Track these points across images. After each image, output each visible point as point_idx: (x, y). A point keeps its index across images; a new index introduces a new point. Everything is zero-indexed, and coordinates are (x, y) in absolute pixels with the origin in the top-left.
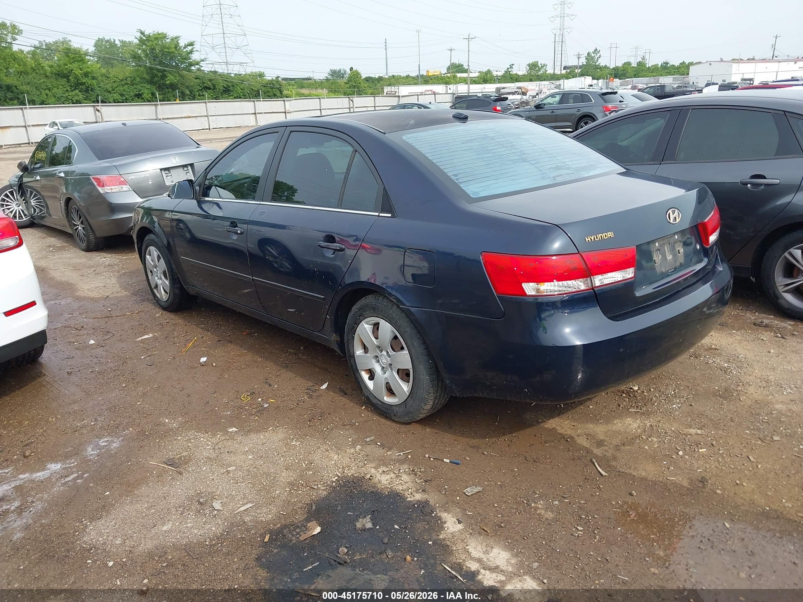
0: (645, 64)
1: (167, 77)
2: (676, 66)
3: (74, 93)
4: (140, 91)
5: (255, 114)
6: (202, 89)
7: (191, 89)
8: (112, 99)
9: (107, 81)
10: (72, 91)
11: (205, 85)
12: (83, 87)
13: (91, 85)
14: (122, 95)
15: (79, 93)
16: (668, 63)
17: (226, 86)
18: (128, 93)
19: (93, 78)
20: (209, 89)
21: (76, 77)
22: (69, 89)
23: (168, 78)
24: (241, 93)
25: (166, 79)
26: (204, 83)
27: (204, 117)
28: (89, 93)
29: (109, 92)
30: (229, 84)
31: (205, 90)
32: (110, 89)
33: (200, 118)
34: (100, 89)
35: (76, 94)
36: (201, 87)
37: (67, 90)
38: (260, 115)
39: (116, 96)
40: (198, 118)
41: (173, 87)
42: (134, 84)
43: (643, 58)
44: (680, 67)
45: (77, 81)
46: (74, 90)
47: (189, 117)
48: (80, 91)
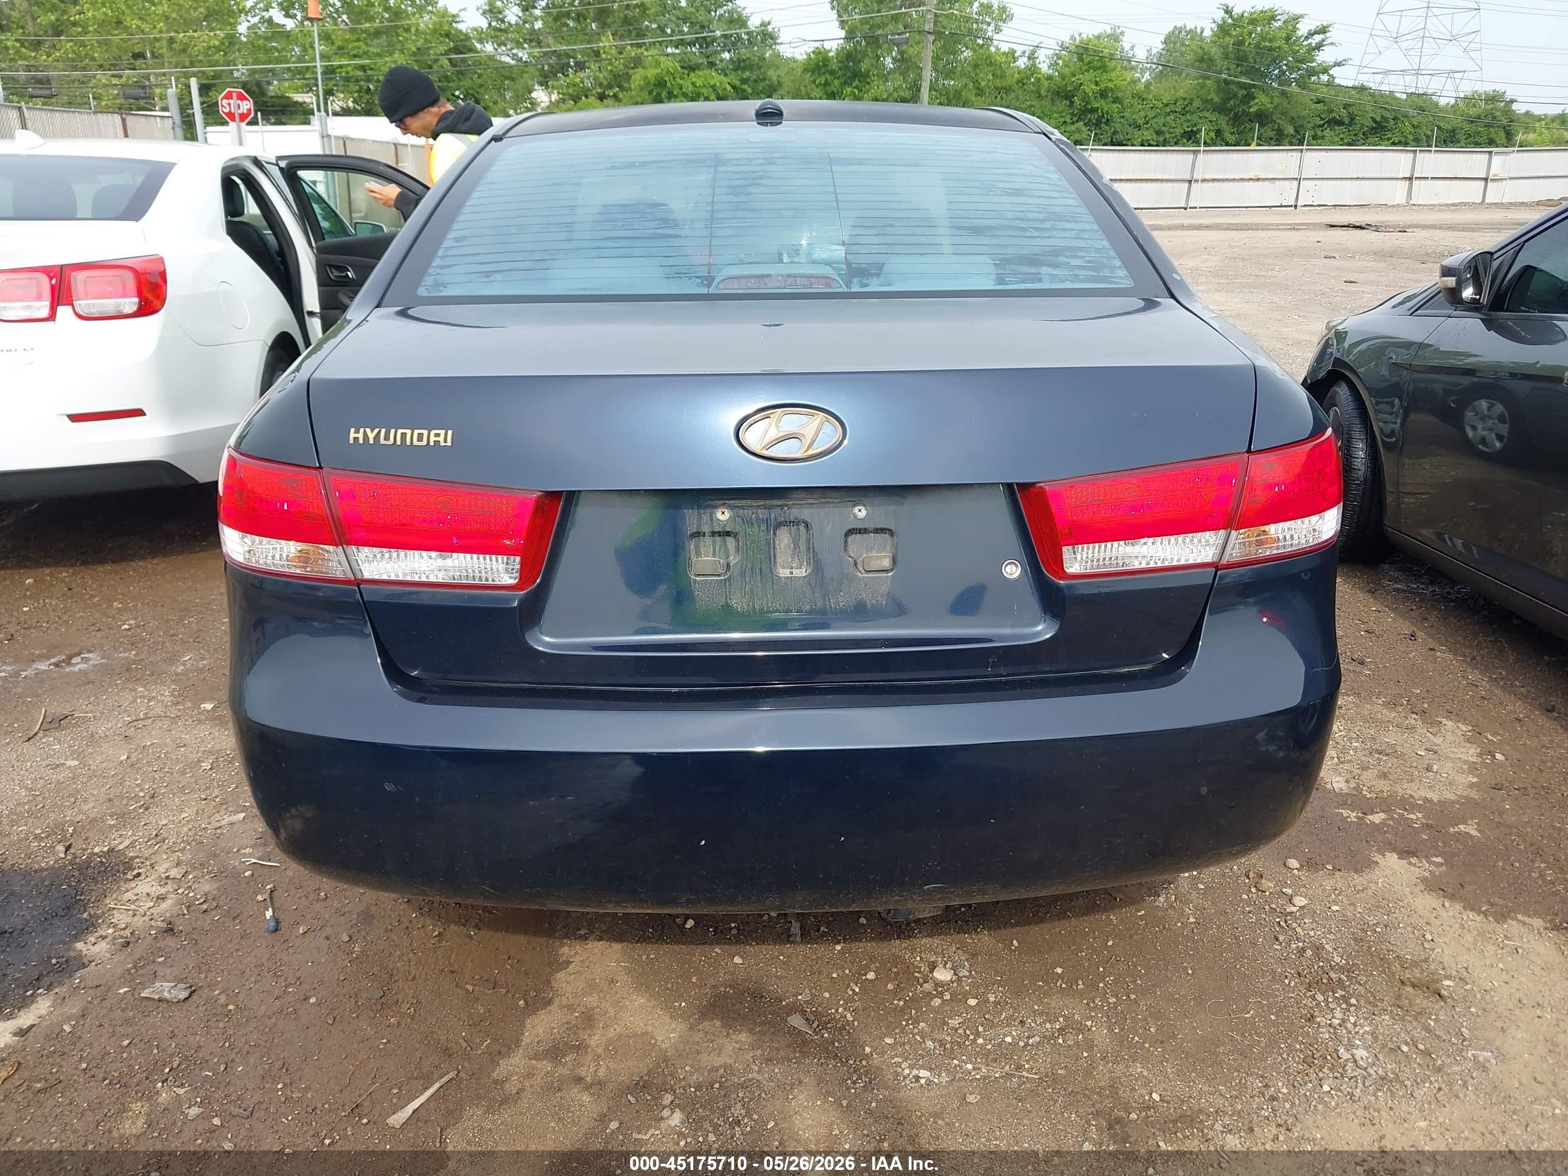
1: (1254, 98)
3: (1073, 128)
4: (1195, 126)
5: (1410, 179)
6: (1324, 124)
7: (1299, 123)
8: (1139, 140)
9: (1140, 106)
10: (1073, 123)
11: (1332, 115)
12: (1093, 117)
13: (1107, 113)
14: (1159, 133)
15: (1083, 128)
17: (1378, 119)
18: (1171, 130)
19: (1116, 100)
20: (1340, 123)
21: (1086, 100)
22: (1068, 120)
23: (1256, 101)
24: (1410, 133)
25: (1252, 103)
26: (1331, 111)
27: (1291, 181)
28: (1101, 128)
29: (1139, 127)
30: (1387, 115)
31: (1329, 126)
32: (1141, 122)
33: (1281, 182)
34: (1122, 120)
35: (1078, 129)
36: (1322, 119)
37: (1065, 122)
38: (1423, 182)
39: (1148, 135)
40: (1277, 182)
41: (1262, 118)
42: (1187, 112)
45: (1085, 106)
46: (1077, 121)
47: (1258, 180)
48: (1086, 125)
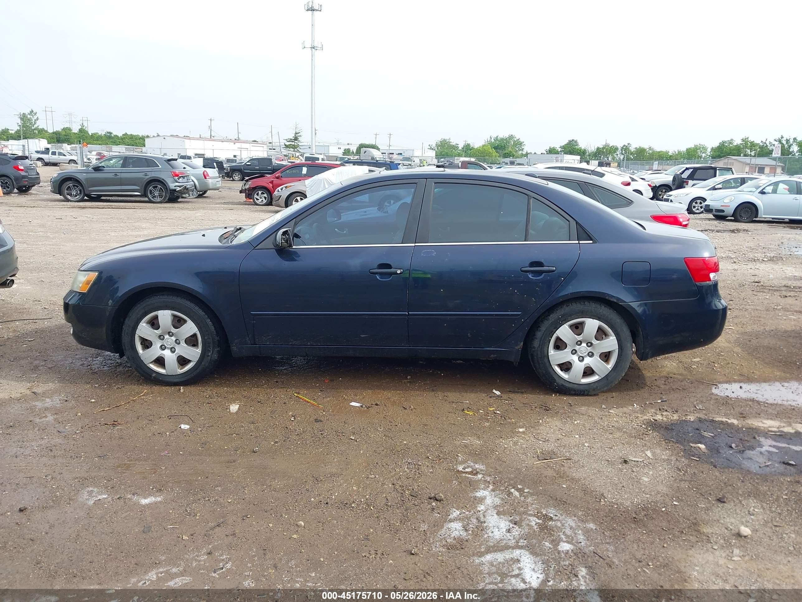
0: (87, 132)
2: (120, 136)
16: (112, 133)
43: (82, 125)
44: (124, 138)
